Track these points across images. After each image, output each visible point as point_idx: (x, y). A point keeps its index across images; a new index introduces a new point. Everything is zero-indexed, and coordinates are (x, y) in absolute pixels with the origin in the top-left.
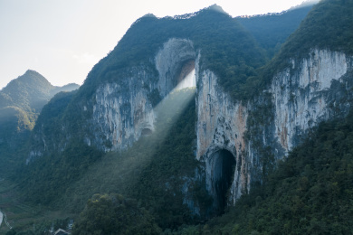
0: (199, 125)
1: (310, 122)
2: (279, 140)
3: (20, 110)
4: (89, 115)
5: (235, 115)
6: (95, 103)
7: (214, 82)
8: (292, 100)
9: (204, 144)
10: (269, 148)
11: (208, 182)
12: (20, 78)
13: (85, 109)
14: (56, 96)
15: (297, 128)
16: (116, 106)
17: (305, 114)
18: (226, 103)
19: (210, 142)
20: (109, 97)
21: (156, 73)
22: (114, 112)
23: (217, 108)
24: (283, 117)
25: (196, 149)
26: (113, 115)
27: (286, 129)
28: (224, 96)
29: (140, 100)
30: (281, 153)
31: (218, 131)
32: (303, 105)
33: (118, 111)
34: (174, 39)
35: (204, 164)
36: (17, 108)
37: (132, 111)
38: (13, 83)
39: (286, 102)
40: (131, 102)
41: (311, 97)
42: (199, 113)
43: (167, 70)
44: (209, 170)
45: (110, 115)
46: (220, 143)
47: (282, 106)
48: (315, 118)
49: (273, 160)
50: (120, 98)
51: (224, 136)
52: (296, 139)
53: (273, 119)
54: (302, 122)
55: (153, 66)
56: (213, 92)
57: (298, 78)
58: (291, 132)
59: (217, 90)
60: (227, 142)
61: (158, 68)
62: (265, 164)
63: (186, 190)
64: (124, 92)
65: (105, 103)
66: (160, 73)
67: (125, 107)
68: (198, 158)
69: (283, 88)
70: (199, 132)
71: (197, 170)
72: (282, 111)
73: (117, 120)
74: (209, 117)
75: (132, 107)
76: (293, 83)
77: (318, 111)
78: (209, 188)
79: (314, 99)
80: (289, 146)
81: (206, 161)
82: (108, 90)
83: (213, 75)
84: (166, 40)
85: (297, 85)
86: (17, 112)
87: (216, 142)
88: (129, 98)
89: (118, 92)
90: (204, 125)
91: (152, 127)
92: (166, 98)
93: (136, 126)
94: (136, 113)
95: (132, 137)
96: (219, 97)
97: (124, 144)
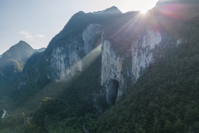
0: (103, 68)
1: (146, 64)
2: (134, 74)
3: (16, 61)
4: (49, 63)
5: (118, 62)
6: (52, 57)
7: (109, 46)
8: (139, 54)
9: (104, 77)
10: (130, 78)
11: (107, 96)
12: (16, 45)
13: (47, 60)
14: (34, 54)
15: (141, 68)
16: (62, 59)
17: (144, 61)
18: (114, 57)
19: (108, 76)
20: (59, 54)
21: (83, 42)
22: (61, 62)
23: (110, 59)
24: (135, 62)
25: (101, 80)
26: (61, 63)
27: (136, 68)
28: (113, 53)
29: (74, 56)
30: (134, 80)
31: (112, 71)
32: (143, 57)
33: (63, 61)
34: (92, 24)
35: (105, 88)
36: (14, 61)
37: (70, 61)
38: (13, 48)
39: (136, 55)
40: (70, 56)
41: (147, 53)
42: (102, 62)
43: (89, 40)
44: (107, 91)
45: (59, 63)
46: (112, 77)
47: (135, 57)
48: (148, 63)
49: (131, 83)
50: (64, 54)
51: (114, 73)
52: (141, 73)
53: (131, 64)
54: (143, 65)
55: (81, 38)
56: (109, 51)
57: (141, 44)
58: (139, 70)
59: (110, 50)
60: (116, 76)
61: (84, 39)
62: (128, 85)
63: (96, 100)
64: (66, 52)
65: (57, 57)
66: (85, 42)
67: (67, 59)
68: (102, 84)
69: (135, 49)
70: (103, 72)
71: (101, 91)
72: (135, 60)
73: (63, 66)
74: (107, 64)
75: (70, 59)
76: (140, 46)
77: (149, 59)
78: (108, 100)
79: (148, 53)
80: (138, 76)
81: (106, 86)
82: (58, 50)
83: (108, 43)
84: (88, 25)
85: (141, 47)
86: (14, 63)
87: (110, 76)
88: (68, 55)
89: (63, 51)
90: (105, 68)
91: (81, 70)
92: (88, 55)
93: (72, 69)
94: (72, 62)
95: (70, 74)
96: (111, 54)
97: (66, 78)
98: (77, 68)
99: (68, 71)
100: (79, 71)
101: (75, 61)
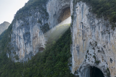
16: (21, 34)
21: (47, 14)
22: (20, 38)
25: (71, 65)
26: (20, 40)
29: (36, 30)
31: (90, 52)
33: (22, 37)
37: (31, 37)
40: (30, 31)
42: (74, 38)
43: (54, 13)
45: (18, 40)
46: (91, 62)
50: (24, 29)
51: (94, 57)
55: (45, 10)
60: (98, 62)
61: (48, 11)
66: (50, 14)
67: (27, 35)
70: (74, 53)
74: (82, 41)
75: (31, 35)
81: (79, 74)
87: (87, 61)
88: (29, 29)
89: (23, 25)
90: (78, 47)
91: (44, 47)
92: (53, 29)
93: (34, 47)
94: (34, 38)
95: (31, 53)
96: (91, 24)
97: (26, 57)
98: (40, 45)
99: (29, 50)
100: (42, 49)
101: (36, 37)
